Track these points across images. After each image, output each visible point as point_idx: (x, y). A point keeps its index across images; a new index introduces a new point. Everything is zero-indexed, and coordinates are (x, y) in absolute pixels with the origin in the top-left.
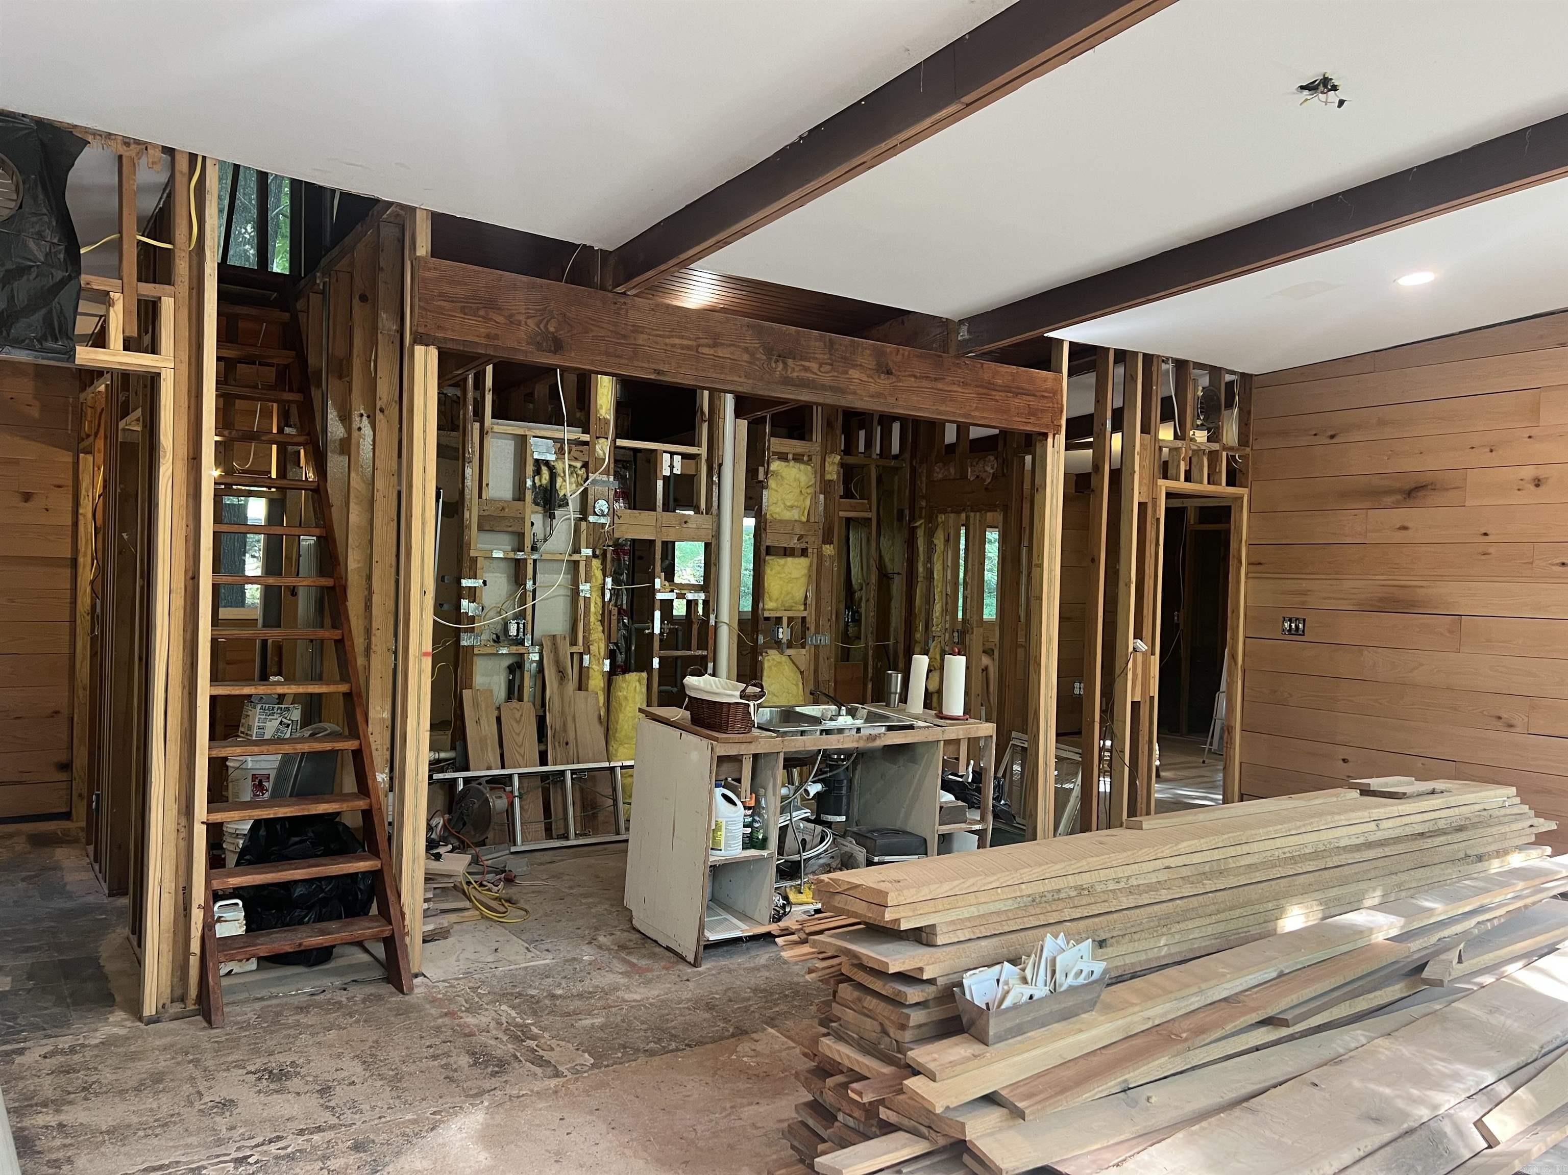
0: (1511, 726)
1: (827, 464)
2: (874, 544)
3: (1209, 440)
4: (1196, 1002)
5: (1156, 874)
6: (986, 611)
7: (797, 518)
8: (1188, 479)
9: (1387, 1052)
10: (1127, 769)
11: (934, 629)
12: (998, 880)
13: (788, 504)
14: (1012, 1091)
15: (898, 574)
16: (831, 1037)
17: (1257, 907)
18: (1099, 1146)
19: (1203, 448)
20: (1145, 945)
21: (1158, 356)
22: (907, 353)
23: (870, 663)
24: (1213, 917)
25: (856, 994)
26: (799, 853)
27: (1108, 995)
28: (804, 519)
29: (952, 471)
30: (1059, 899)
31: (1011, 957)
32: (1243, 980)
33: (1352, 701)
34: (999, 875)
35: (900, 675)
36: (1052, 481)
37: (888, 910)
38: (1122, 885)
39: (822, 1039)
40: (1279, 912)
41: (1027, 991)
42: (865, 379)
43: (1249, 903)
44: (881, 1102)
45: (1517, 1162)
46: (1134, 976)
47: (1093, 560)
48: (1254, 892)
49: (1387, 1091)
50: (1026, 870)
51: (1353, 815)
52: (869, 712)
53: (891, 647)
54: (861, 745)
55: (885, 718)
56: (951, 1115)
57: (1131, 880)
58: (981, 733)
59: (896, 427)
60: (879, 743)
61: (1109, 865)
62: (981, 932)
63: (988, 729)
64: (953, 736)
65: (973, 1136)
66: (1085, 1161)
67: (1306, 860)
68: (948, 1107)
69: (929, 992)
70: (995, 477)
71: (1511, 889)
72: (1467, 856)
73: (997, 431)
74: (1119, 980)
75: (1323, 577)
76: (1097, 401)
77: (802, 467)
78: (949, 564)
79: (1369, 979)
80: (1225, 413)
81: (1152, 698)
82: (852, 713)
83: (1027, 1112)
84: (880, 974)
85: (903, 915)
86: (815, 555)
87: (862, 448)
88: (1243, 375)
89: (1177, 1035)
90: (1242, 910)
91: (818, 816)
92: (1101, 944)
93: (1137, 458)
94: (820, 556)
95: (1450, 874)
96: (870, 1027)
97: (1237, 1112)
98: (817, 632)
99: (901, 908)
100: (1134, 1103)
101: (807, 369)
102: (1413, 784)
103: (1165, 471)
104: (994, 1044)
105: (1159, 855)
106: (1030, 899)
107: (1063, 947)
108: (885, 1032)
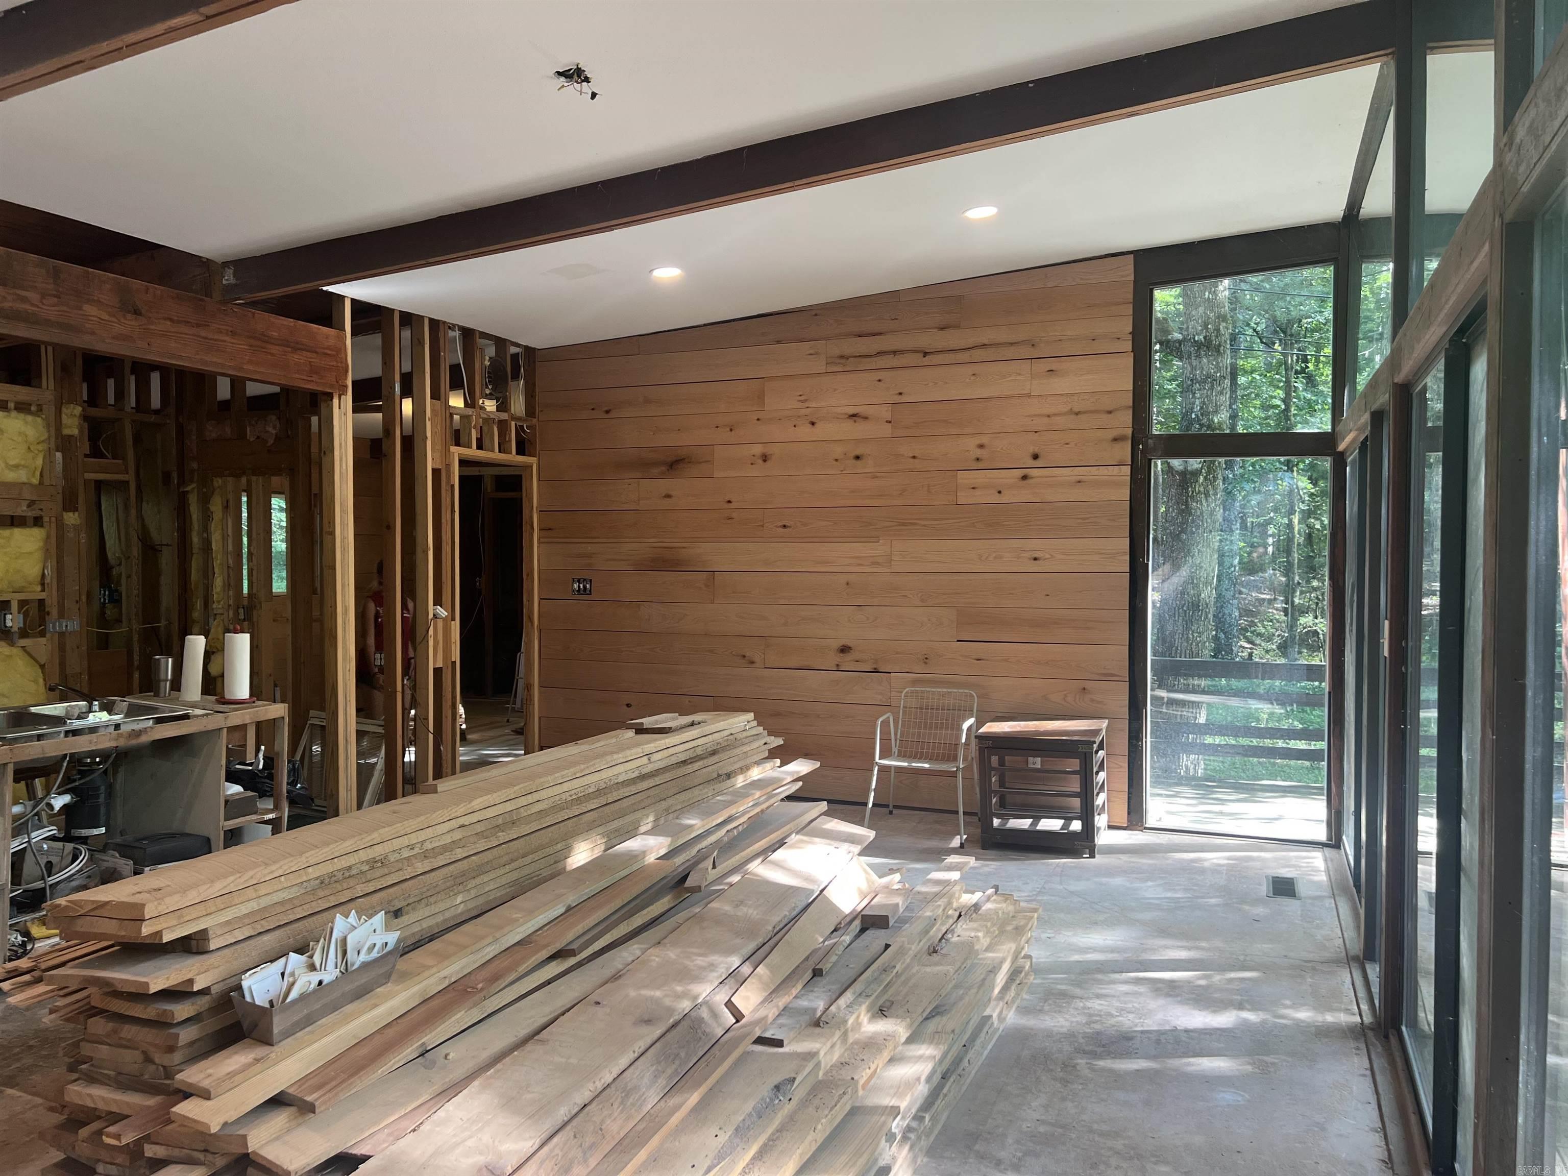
0: (753, 662)
1: (64, 416)
2: (133, 512)
3: (498, 409)
4: (490, 951)
5: (451, 834)
6: (275, 585)
7: (24, 479)
8: (480, 447)
9: (657, 959)
10: (431, 736)
11: (214, 606)
12: (281, 867)
13: (12, 463)
14: (300, 1087)
15: (167, 545)
16: (81, 1081)
17: (547, 850)
18: (396, 1116)
19: (492, 416)
20: (442, 906)
21: (444, 322)
22: (158, 292)
23: (136, 649)
24: (507, 867)
25: (110, 1025)
26: (43, 878)
27: (402, 964)
28: (35, 481)
29: (228, 430)
30: (350, 877)
31: (298, 946)
32: (533, 922)
33: (632, 651)
34: (282, 863)
35: (170, 660)
36: (341, 444)
37: (144, 924)
38: (416, 851)
39: (68, 1086)
40: (567, 851)
41: (315, 978)
42: (107, 317)
43: (542, 847)
44: (147, 1139)
45: (757, 1028)
46: (432, 938)
47: (388, 527)
48: (545, 836)
49: (658, 994)
50: (313, 852)
51: (628, 752)
52: (130, 705)
53: (162, 629)
54: (122, 743)
55: (153, 710)
56: (227, 1131)
57: (425, 844)
58: (271, 716)
59: (155, 379)
60: (145, 739)
61: (403, 833)
62: (262, 926)
63: (278, 710)
64: (238, 722)
65: (256, 1147)
66: (381, 1136)
67: (591, 799)
68: (225, 1124)
69: (203, 1003)
70: (277, 438)
71: (751, 799)
72: (719, 776)
73: (277, 389)
74: (417, 945)
75: (605, 540)
76: (384, 363)
77: (30, 418)
78: (230, 534)
79: (643, 897)
80: (512, 384)
81: (454, 663)
82: (108, 708)
83: (317, 1104)
84: (140, 996)
85: (164, 925)
86: (54, 525)
87: (111, 400)
88: (527, 349)
89: (473, 988)
90: (533, 856)
91: (68, 832)
92: (397, 913)
93: (428, 424)
94: (60, 526)
95: (707, 793)
96: (130, 1059)
97: (529, 1046)
98: (62, 615)
99: (161, 918)
100: (432, 1065)
101: (24, 299)
102: (677, 719)
103: (457, 438)
104: (280, 1041)
105: (453, 816)
106: (318, 881)
107: (355, 924)
108: (148, 1060)
